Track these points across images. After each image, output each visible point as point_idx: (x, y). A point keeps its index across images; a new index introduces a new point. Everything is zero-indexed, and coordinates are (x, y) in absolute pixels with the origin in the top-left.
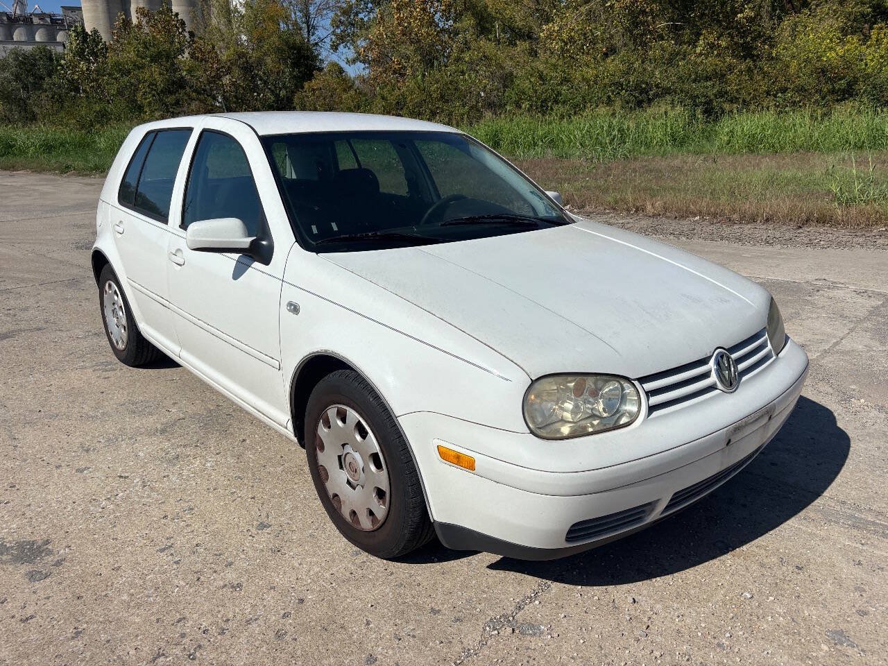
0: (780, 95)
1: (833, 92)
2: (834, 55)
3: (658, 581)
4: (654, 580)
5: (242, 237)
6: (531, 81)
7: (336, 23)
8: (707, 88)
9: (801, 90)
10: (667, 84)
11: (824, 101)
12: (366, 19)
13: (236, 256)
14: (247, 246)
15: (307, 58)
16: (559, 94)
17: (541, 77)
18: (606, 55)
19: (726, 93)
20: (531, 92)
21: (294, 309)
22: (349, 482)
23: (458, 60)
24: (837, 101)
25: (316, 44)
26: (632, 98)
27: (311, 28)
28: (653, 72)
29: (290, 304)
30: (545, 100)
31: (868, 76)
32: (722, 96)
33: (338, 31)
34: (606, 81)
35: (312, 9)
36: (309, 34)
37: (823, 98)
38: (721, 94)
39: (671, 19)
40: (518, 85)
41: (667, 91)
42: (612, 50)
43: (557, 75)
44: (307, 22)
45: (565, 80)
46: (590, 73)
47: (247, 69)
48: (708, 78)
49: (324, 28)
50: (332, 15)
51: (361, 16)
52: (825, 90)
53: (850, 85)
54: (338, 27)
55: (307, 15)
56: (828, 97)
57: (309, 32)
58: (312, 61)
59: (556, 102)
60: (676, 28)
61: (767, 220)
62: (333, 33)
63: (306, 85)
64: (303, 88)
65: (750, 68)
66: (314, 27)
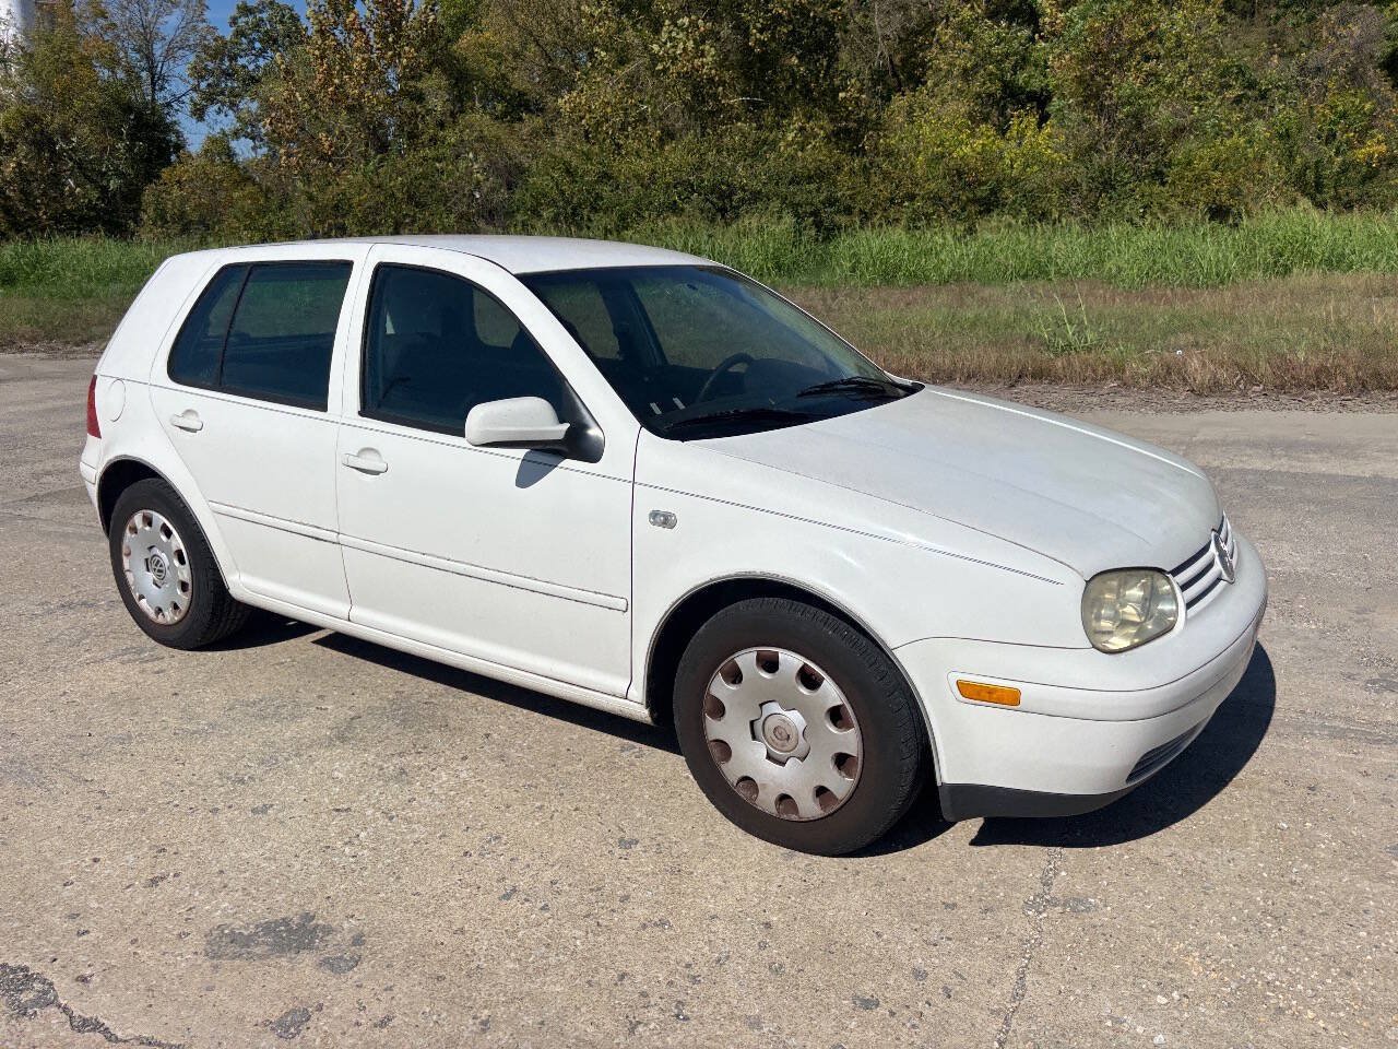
0: (906, 204)
1: (975, 201)
2: (968, 149)
3: (1178, 827)
4: (1173, 827)
5: (552, 425)
6: (553, 178)
7: (199, 73)
8: (810, 192)
9: (936, 199)
10: (755, 185)
11: (966, 213)
12: (251, 67)
13: (521, 453)
14: (561, 436)
15: (155, 126)
16: (599, 197)
17: (568, 172)
18: (662, 142)
19: (837, 200)
20: (554, 194)
21: (664, 520)
22: (769, 757)
23: (434, 140)
24: (980, 213)
25: (169, 105)
26: (709, 205)
27: (157, 81)
28: (734, 167)
29: (654, 515)
30: (580, 205)
31: (1016, 181)
32: (831, 205)
33: (203, 85)
34: (669, 179)
35: (158, 49)
36: (154, 90)
37: (963, 210)
38: (831, 201)
39: (744, 93)
40: (534, 183)
41: (756, 196)
42: (669, 135)
43: (593, 169)
44: (151, 69)
45: (605, 177)
46: (642, 166)
47: (42, 142)
48: (810, 179)
49: (179, 80)
50: (192, 58)
51: (241, 61)
52: (964, 198)
53: (993, 192)
54: (202, 78)
55: (149, 57)
56: (968, 208)
57: (153, 84)
58: (162, 132)
59: (595, 210)
60: (756, 105)
61: (969, 377)
62: (195, 89)
63: (165, 173)
64: (159, 177)
65: (865, 166)
66: (163, 78)
